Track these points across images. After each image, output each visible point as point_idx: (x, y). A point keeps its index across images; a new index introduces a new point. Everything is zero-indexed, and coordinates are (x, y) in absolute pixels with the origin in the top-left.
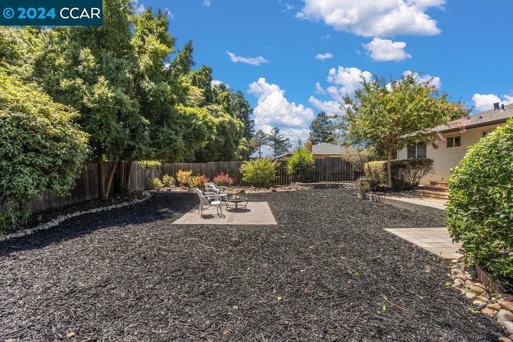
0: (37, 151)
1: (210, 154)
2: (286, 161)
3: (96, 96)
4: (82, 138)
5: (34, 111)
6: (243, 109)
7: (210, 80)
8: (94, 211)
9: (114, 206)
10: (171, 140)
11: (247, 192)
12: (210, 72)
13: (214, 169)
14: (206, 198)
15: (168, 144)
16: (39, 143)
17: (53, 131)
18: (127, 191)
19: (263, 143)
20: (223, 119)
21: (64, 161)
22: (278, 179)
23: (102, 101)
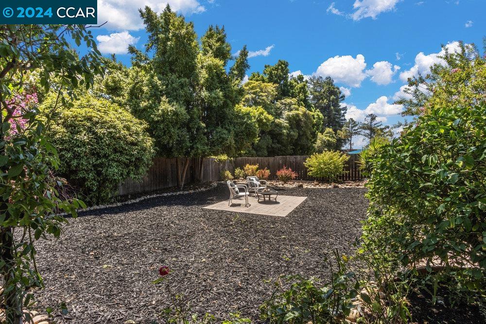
0: (121, 152)
1: (283, 148)
2: (358, 155)
3: (160, 111)
4: (149, 142)
5: (121, 126)
6: (333, 97)
7: (287, 72)
8: (165, 195)
9: (181, 193)
10: (223, 139)
11: (305, 186)
12: (287, 65)
13: (281, 163)
14: (234, 189)
15: (221, 142)
16: (122, 147)
17: (130, 139)
18: (199, 181)
19: (356, 133)
20: (297, 112)
21: (136, 159)
22: (346, 174)
23: (165, 113)
